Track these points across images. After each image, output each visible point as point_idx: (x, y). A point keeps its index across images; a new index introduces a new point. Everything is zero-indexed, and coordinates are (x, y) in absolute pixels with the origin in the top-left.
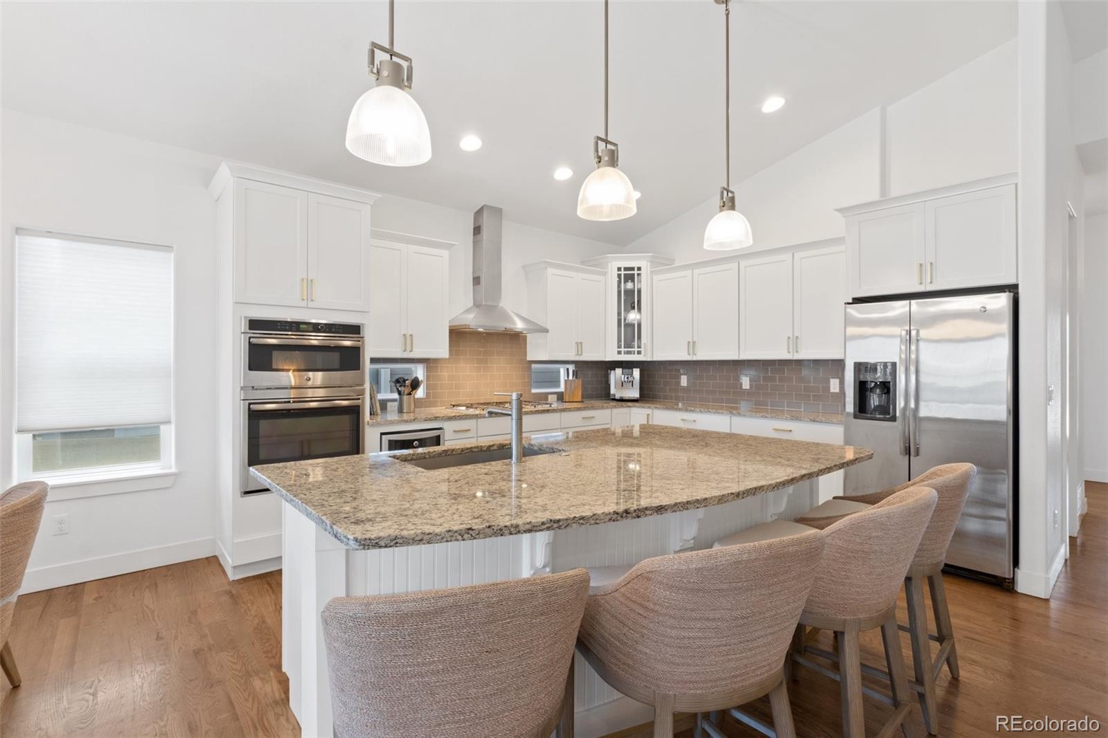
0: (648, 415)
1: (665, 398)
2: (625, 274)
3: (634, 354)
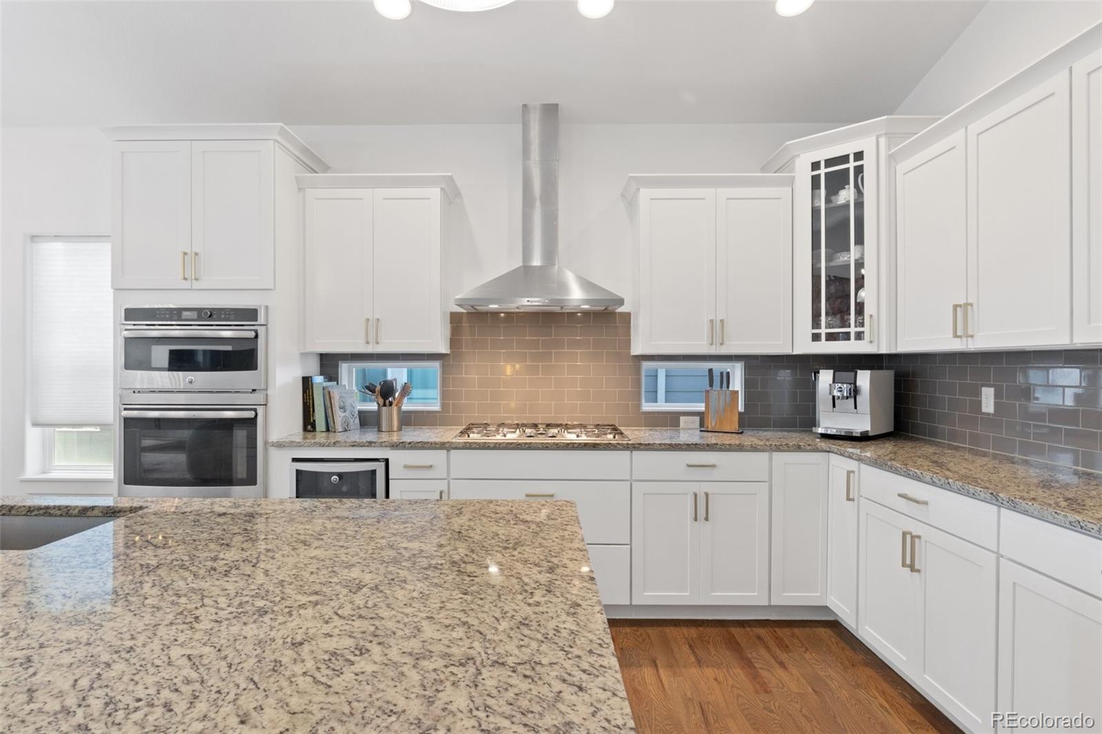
0: (849, 473)
1: (953, 436)
2: (826, 174)
3: (849, 339)
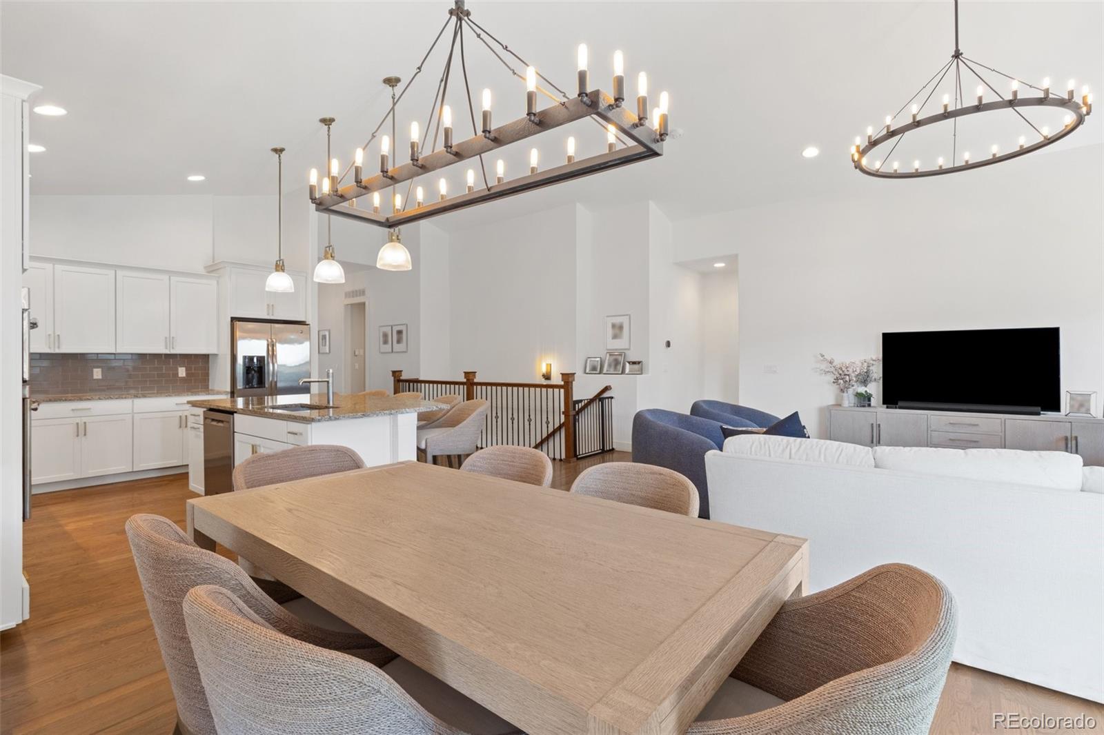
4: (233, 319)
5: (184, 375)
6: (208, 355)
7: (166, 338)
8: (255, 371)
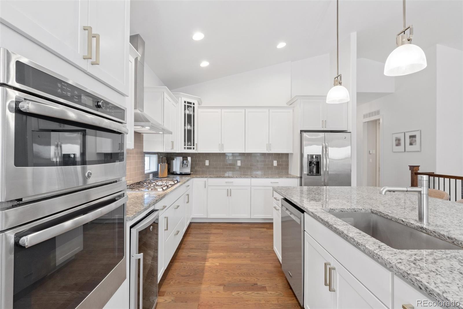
2: (187, 106)
3: (191, 149)
4: (301, 131)
5: (276, 165)
6: (288, 154)
7: (267, 144)
8: (314, 164)
